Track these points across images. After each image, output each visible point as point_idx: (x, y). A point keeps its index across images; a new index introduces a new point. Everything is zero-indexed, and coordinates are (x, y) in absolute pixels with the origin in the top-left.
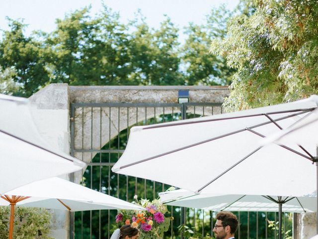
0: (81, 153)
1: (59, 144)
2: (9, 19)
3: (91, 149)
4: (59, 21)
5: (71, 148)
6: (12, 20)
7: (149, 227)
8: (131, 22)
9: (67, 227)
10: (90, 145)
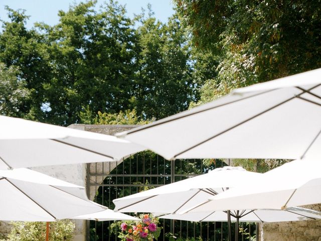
0: (95, 177)
1: (78, 170)
2: (10, 10)
3: (103, 174)
4: (62, 14)
5: (87, 173)
6: (12, 10)
7: (145, 234)
8: (137, 17)
9: (84, 233)
10: (102, 170)
